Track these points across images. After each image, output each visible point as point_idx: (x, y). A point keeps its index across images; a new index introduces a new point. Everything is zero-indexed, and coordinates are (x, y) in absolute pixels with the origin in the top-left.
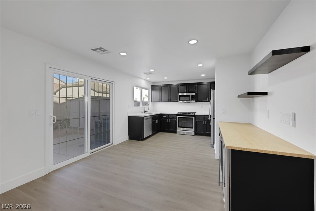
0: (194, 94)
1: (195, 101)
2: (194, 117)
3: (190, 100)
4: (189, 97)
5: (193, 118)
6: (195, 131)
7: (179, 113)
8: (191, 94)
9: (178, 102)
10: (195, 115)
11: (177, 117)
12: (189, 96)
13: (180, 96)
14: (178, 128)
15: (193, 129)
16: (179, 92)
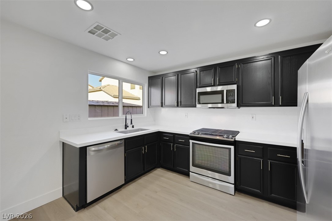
0: (234, 87)
1: (235, 105)
2: (232, 148)
3: (223, 102)
4: (220, 95)
5: (230, 148)
6: (235, 184)
7: (194, 132)
8: (225, 88)
9: (195, 106)
10: (235, 141)
11: (191, 141)
12: (221, 92)
13: (201, 94)
14: (192, 168)
15: (231, 179)
16: (198, 84)
